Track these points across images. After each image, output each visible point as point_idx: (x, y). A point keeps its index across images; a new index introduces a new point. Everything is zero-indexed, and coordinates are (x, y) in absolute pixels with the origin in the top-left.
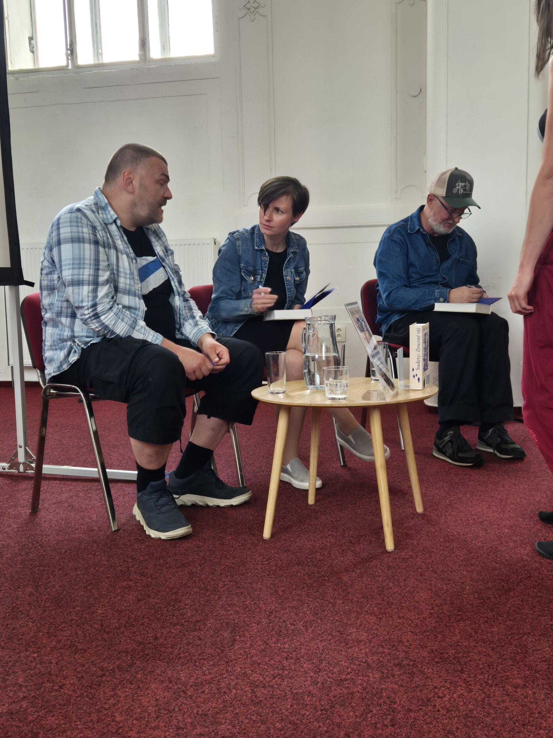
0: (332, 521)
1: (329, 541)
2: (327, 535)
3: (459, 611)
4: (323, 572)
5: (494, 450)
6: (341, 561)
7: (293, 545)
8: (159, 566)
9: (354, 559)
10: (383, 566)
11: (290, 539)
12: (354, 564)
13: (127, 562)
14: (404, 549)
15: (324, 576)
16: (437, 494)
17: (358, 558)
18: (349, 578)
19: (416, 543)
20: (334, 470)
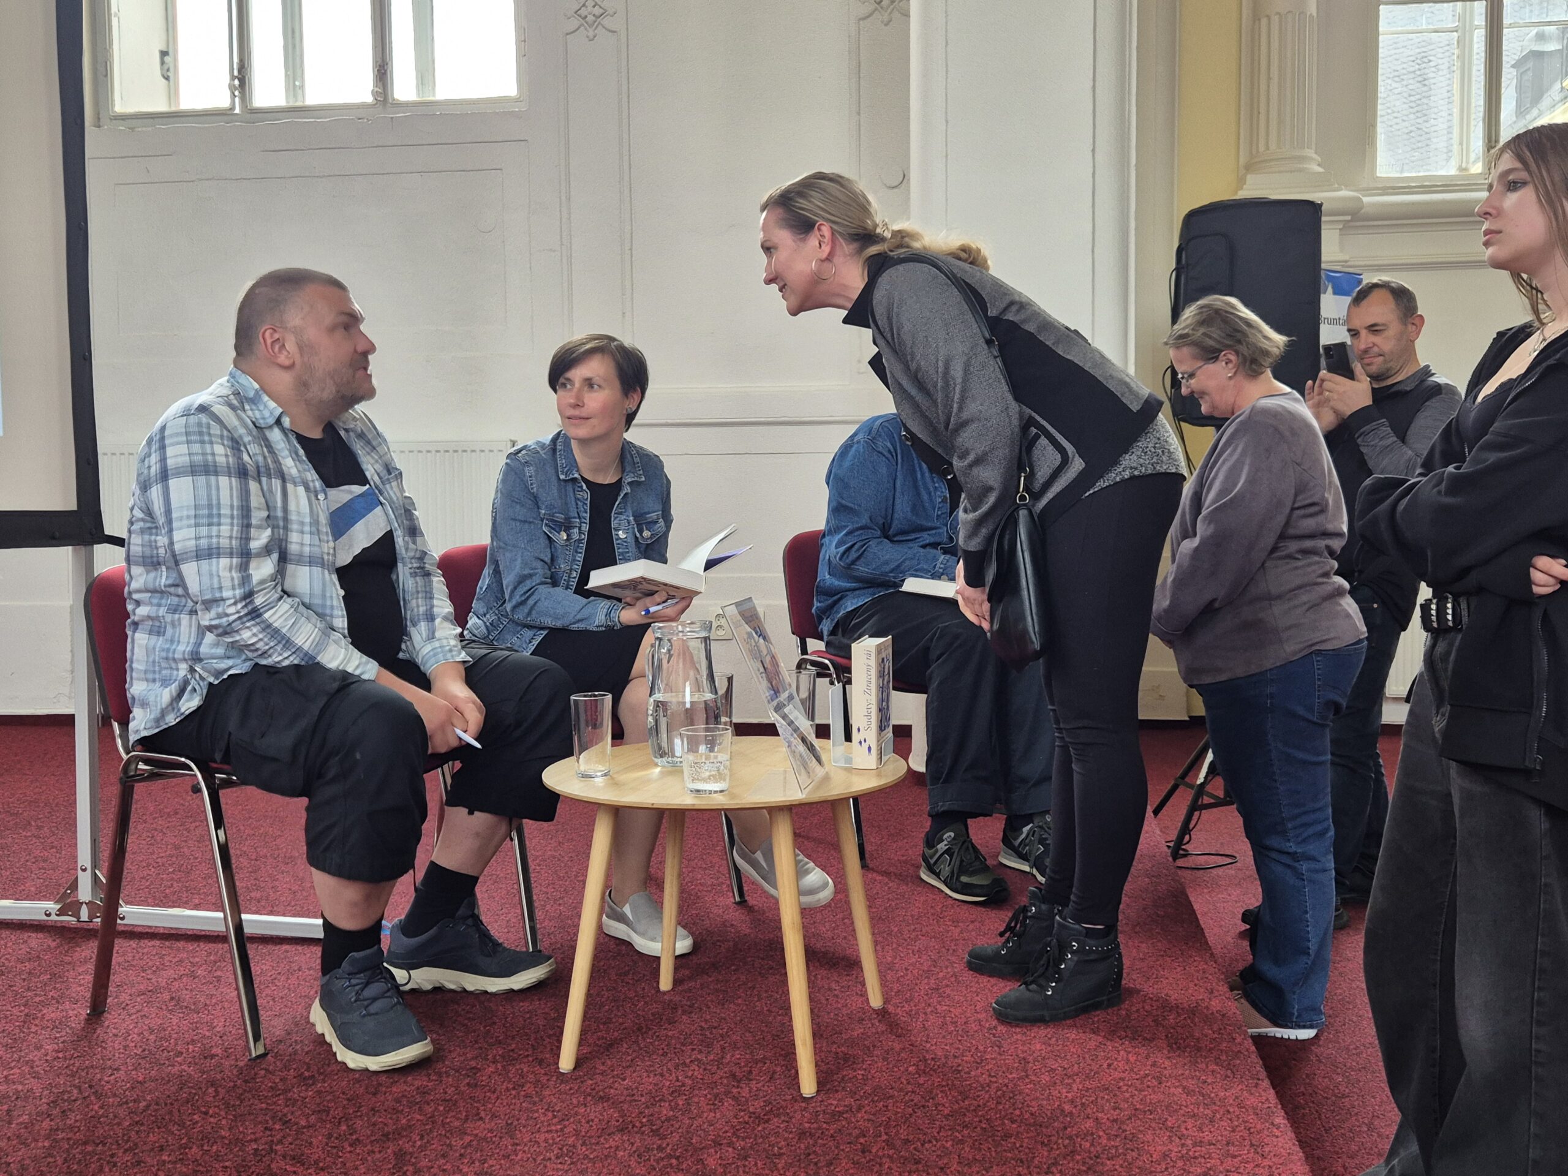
0: (702, 1028)
1: (690, 1074)
2: (688, 1061)
4: (670, 1147)
5: (1031, 867)
6: (709, 1122)
7: (616, 1085)
8: (337, 1138)
9: (735, 1117)
10: (791, 1132)
11: (613, 1071)
12: (733, 1127)
13: (271, 1130)
14: (837, 1091)
15: (669, 1156)
16: (913, 965)
17: (742, 1114)
18: (719, 1162)
19: (860, 1077)
20: (720, 911)
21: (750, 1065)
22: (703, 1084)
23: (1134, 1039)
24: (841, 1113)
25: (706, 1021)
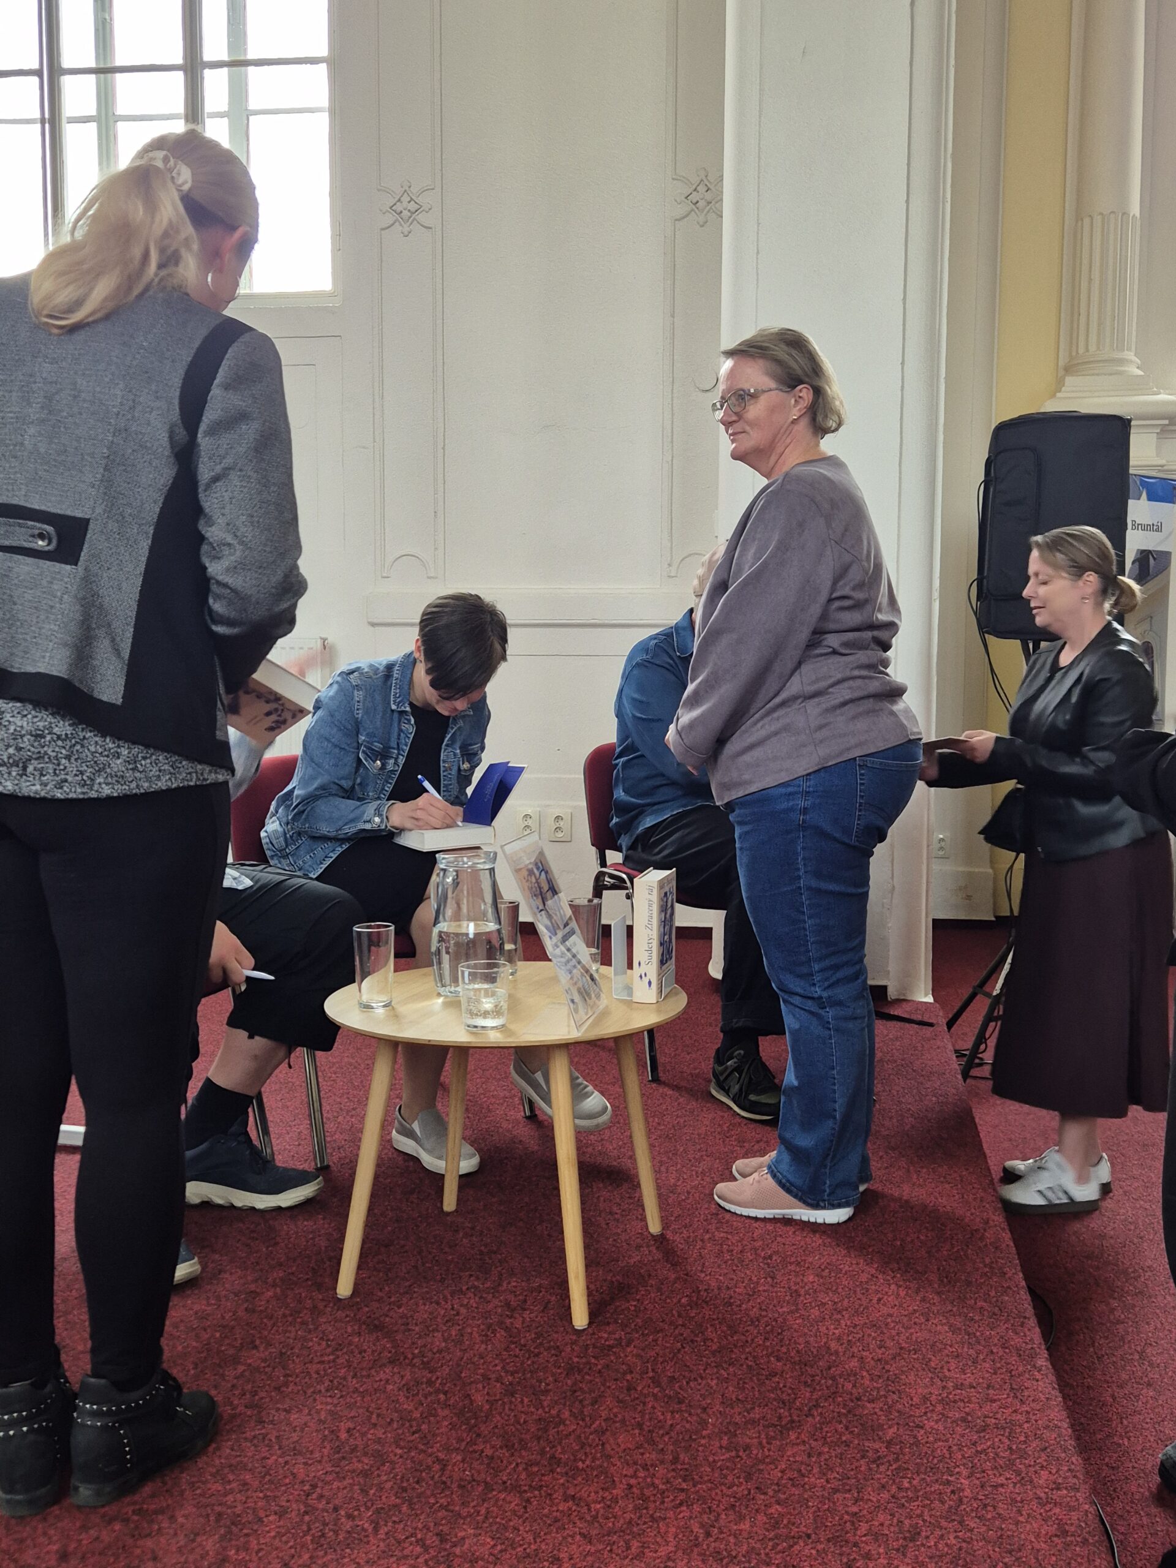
0: (481, 1253)
1: (465, 1302)
2: (464, 1288)
3: (684, 1481)
4: (439, 1381)
6: (480, 1354)
7: (391, 1313)
9: (507, 1349)
10: (560, 1367)
11: (390, 1298)
14: (608, 1323)
15: (438, 1391)
16: (696, 1187)
17: (513, 1346)
18: (486, 1397)
19: (633, 1308)
20: (510, 1126)
21: (525, 1294)
22: (478, 1313)
23: (906, 1271)
24: (610, 1347)
25: (486, 1245)
